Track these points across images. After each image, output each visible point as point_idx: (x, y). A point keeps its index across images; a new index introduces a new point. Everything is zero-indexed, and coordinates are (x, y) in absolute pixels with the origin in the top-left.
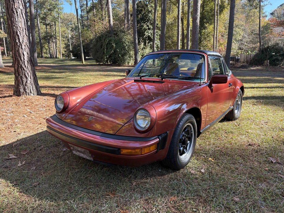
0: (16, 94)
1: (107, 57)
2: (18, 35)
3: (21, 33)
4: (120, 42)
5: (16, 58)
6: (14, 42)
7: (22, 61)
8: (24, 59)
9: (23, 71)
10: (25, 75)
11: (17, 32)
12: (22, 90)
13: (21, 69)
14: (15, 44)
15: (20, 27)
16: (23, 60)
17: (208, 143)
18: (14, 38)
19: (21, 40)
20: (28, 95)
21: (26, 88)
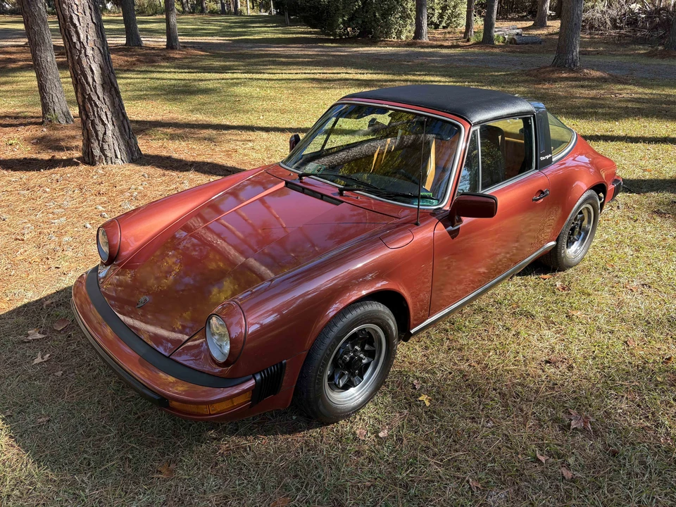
0: (87, 159)
2: (75, 24)
3: (81, 19)
5: (78, 79)
6: (68, 41)
7: (89, 85)
8: (94, 80)
9: (95, 109)
10: (100, 117)
11: (71, 17)
12: (97, 152)
13: (91, 105)
14: (72, 46)
15: (77, 5)
16: (91, 83)
18: (67, 31)
19: (82, 37)
20: (110, 162)
21: (106, 147)
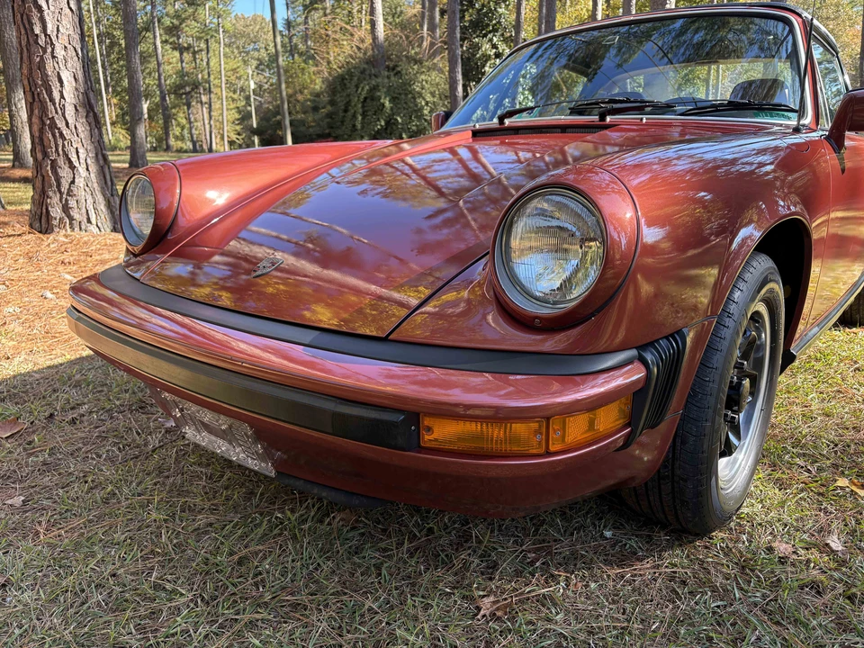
0: (38, 225)
2: (41, 7)
5: (36, 93)
6: (27, 33)
7: (54, 104)
8: (62, 97)
9: (60, 142)
10: (66, 155)
12: (56, 212)
13: (54, 136)
14: (31, 41)
16: (57, 101)
17: (798, 410)
18: (25, 17)
19: (50, 27)
20: (77, 229)
21: (72, 203)
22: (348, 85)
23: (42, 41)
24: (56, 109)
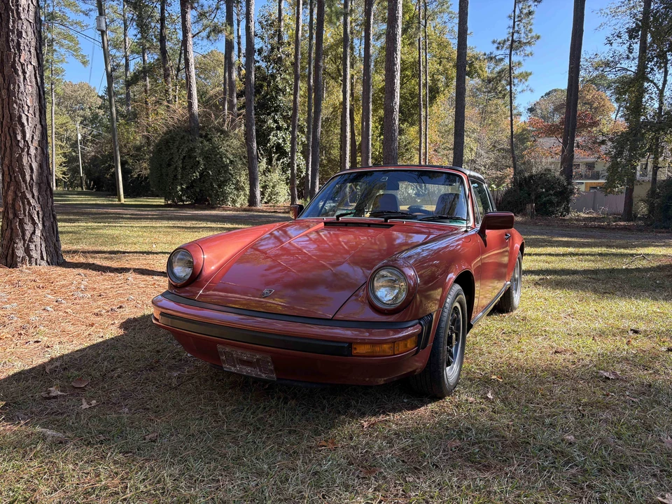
0: (5, 261)
1: (182, 188)
2: (23, 124)
3: (30, 119)
4: (216, 155)
5: (13, 176)
6: (11, 139)
7: (26, 183)
8: (32, 178)
9: (27, 208)
10: (31, 216)
11: (20, 117)
12: (20, 253)
13: (23, 203)
14: (14, 144)
15: (28, 107)
16: (28, 181)
18: (11, 129)
19: (28, 136)
20: (34, 264)
21: (32, 247)
22: (171, 146)
23: (21, 145)
24: (26, 186)
